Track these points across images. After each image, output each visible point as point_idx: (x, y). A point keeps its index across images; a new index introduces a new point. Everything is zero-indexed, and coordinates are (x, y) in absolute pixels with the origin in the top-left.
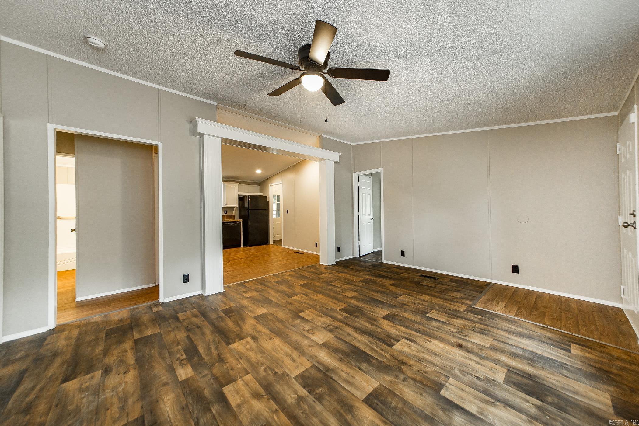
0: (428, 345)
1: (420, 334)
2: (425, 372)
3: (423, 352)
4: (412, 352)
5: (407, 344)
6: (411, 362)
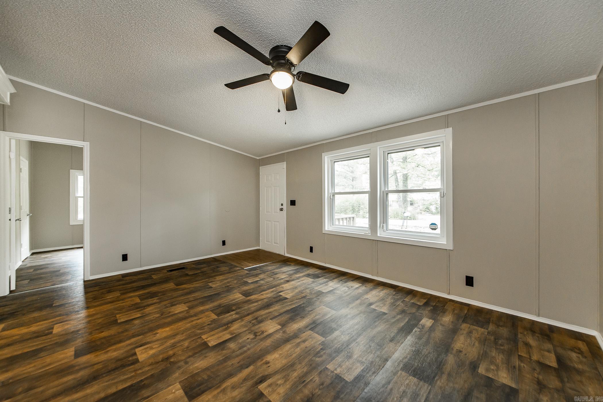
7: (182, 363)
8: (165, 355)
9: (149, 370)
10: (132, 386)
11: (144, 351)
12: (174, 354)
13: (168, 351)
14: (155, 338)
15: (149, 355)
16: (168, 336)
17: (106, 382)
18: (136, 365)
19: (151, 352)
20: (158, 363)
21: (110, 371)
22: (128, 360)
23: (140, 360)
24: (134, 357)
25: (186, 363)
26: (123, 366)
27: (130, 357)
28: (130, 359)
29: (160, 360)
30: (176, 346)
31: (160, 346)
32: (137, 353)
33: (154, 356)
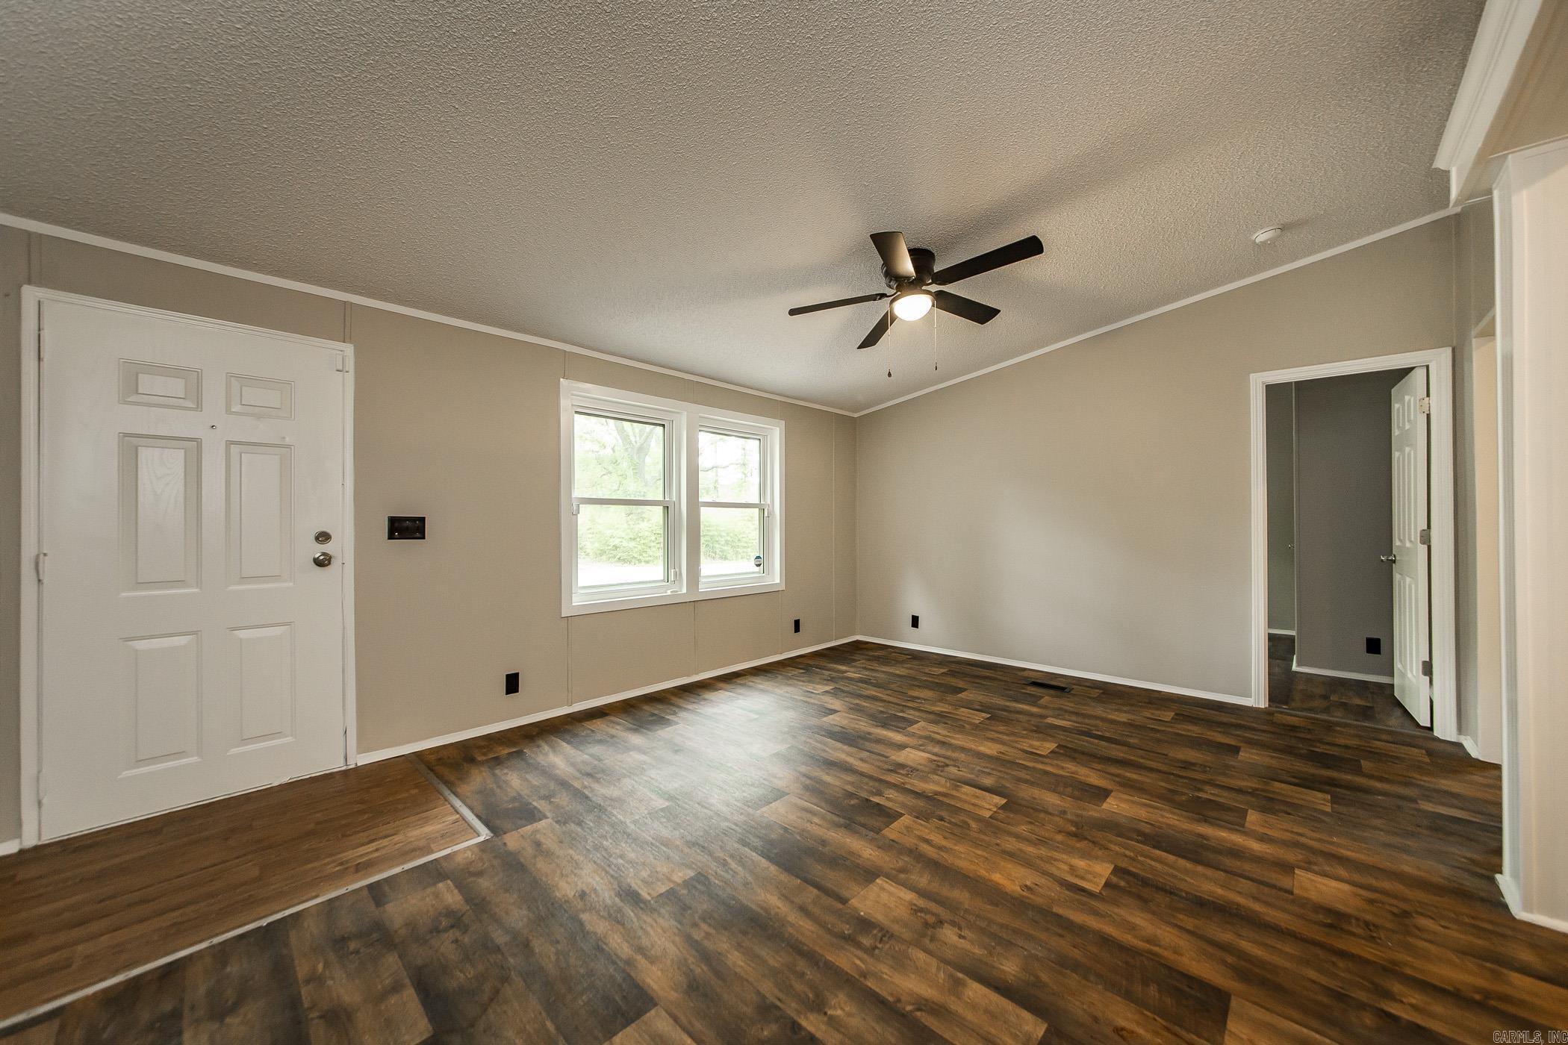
0: (1030, 878)
1: (1054, 910)
2: (1031, 823)
3: (1041, 858)
4: (1065, 857)
5: (1083, 878)
6: (1059, 837)
7: (1069, 816)
8: (1072, 842)
9: (1115, 844)
10: (1155, 847)
11: (1090, 877)
12: (1060, 832)
13: (1061, 843)
14: (1042, 880)
15: (1091, 863)
16: (1019, 864)
17: (1186, 881)
18: (1124, 865)
19: (1080, 863)
20: (1093, 842)
21: (1171, 893)
22: (1127, 885)
23: (1112, 867)
24: (1114, 879)
25: (1064, 812)
26: (1145, 882)
27: (1120, 886)
28: (1122, 884)
29: (1086, 842)
30: (1039, 838)
31: (1056, 860)
32: (1103, 882)
33: (1085, 855)
